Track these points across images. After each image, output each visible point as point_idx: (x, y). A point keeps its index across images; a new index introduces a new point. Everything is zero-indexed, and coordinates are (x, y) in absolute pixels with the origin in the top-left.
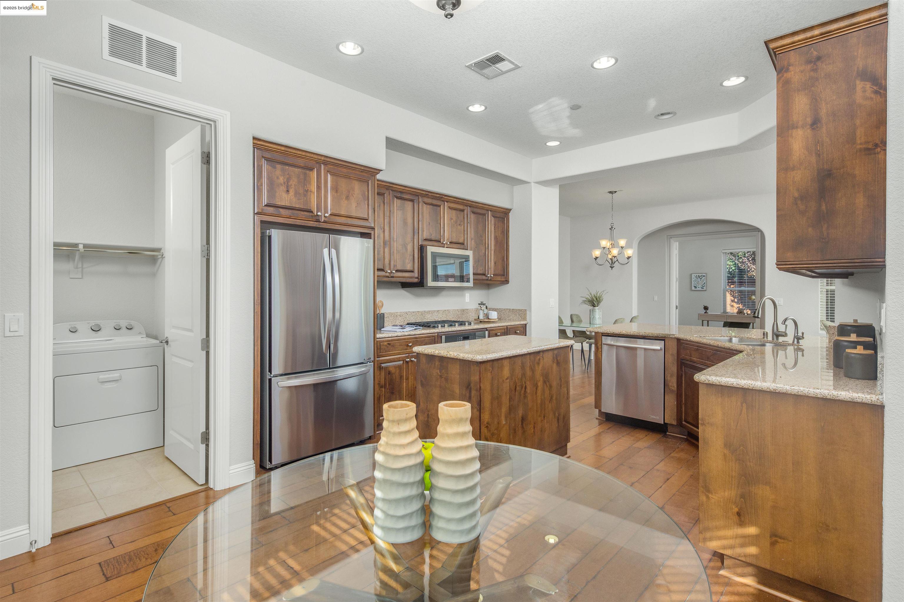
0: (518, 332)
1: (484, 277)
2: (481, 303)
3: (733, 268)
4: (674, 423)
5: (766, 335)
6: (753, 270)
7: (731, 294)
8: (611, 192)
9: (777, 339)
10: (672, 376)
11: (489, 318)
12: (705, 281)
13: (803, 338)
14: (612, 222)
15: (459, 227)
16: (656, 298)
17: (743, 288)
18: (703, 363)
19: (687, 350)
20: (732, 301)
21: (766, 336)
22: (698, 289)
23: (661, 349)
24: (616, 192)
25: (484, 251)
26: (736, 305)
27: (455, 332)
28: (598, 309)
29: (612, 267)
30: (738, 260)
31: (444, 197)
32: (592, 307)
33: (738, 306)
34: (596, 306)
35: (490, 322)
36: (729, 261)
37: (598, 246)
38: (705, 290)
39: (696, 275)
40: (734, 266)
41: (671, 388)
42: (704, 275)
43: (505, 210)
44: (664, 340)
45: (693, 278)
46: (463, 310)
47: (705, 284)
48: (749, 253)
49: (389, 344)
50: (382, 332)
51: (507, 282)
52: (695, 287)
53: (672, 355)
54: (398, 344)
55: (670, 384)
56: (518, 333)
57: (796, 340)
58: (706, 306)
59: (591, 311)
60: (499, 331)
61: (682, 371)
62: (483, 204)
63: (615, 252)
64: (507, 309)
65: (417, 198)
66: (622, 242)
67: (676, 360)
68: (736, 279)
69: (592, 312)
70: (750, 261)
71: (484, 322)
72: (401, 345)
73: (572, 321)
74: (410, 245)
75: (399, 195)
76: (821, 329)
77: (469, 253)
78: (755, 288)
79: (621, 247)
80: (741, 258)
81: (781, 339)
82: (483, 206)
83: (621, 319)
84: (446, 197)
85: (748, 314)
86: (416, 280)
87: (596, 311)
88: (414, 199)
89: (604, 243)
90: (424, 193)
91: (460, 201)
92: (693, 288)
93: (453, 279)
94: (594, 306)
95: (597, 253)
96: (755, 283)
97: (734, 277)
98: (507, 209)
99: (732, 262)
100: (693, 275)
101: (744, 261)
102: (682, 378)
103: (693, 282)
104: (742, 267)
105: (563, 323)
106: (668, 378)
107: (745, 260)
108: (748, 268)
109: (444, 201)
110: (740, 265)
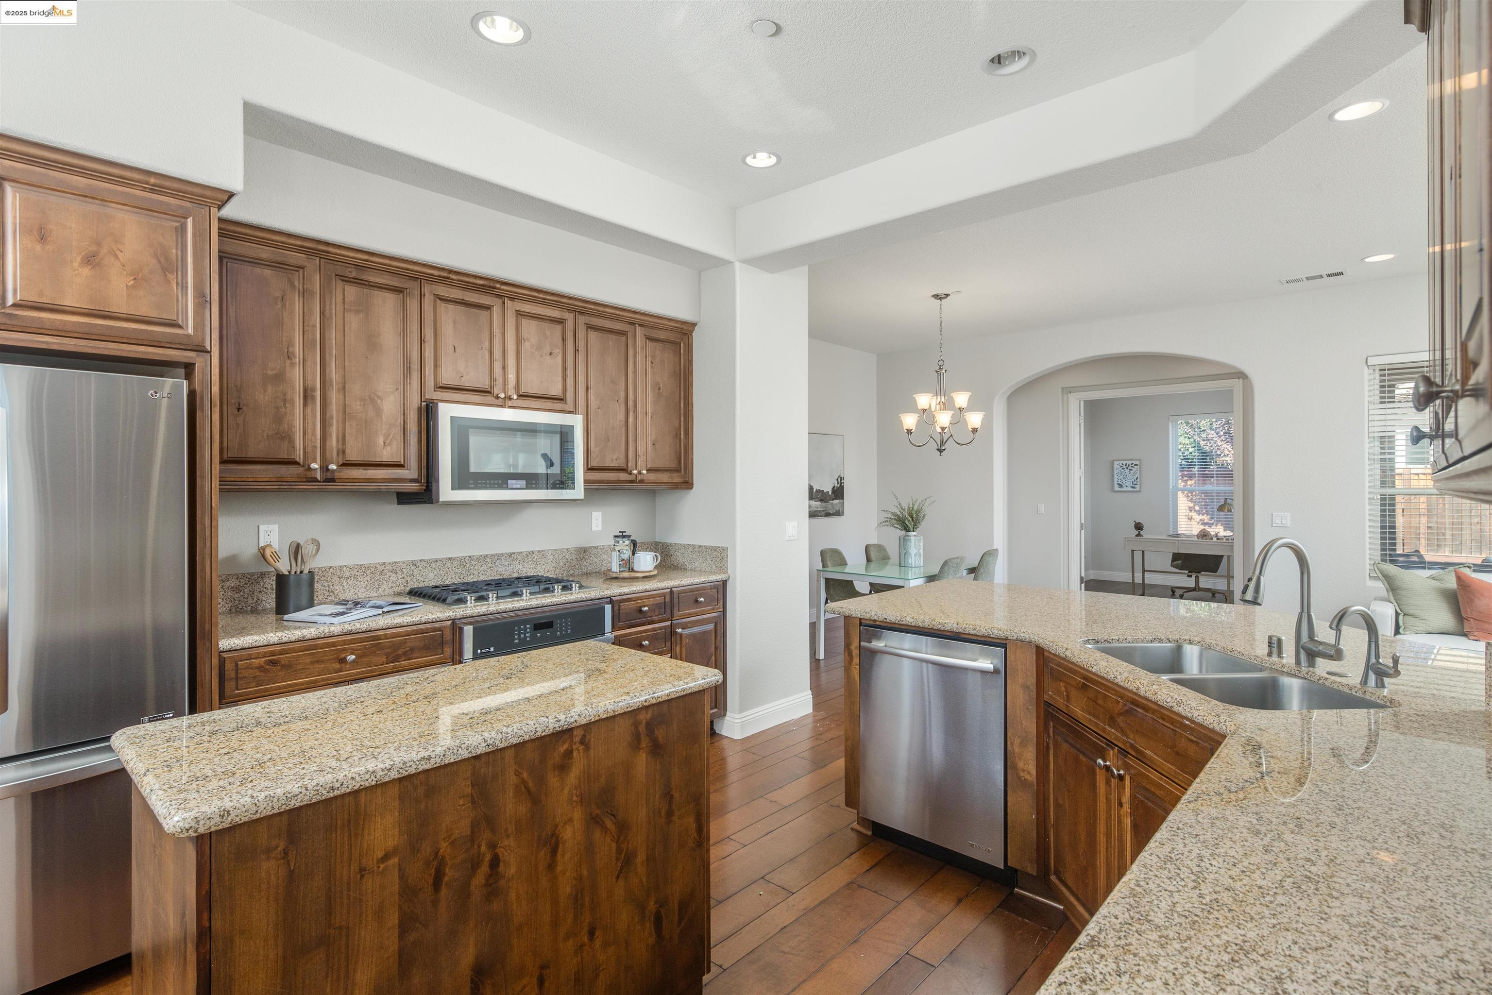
0: (702, 599)
1: (623, 476)
2: (621, 534)
3: (1191, 450)
4: (1032, 869)
5: (1275, 645)
6: (1227, 452)
7: (1188, 496)
8: (936, 296)
9: (1312, 664)
10: (1023, 744)
11: (635, 569)
12: (1138, 475)
13: (1397, 673)
14: (942, 358)
15: (548, 359)
16: (1042, 509)
17: (1208, 487)
18: (1097, 728)
19: (1061, 681)
20: (1191, 509)
21: (1275, 650)
22: (1125, 489)
23: (996, 671)
24: (947, 295)
25: (621, 416)
26: (1198, 518)
27: (513, 614)
28: (915, 536)
29: (941, 451)
30: (1198, 435)
31: (498, 286)
32: (903, 533)
33: (1201, 517)
34: (912, 529)
35: (637, 578)
36: (1183, 437)
37: (912, 407)
38: (1139, 491)
39: (1121, 462)
40: (1193, 445)
41: (1022, 774)
42: (1135, 462)
43: (678, 326)
44: (1004, 646)
45: (1115, 469)
46: (585, 550)
47: (1138, 480)
48: (1219, 422)
49: (274, 663)
50: (285, 623)
51: (688, 484)
52: (1120, 486)
53: (1026, 687)
54: (308, 661)
55: (1021, 765)
56: (701, 602)
57: (1372, 677)
58: (1139, 523)
59: (902, 540)
60: (646, 602)
61: (1049, 737)
62: (616, 308)
63: (944, 419)
64: (688, 545)
65: (415, 285)
66: (961, 399)
67: (1035, 700)
68: (1196, 470)
69: (903, 542)
70: (1220, 436)
71: (624, 578)
72: (317, 662)
73: (869, 560)
74: (392, 398)
75: (354, 274)
76: (1370, 576)
77: (577, 422)
78: (1232, 488)
79: (960, 409)
80: (1204, 430)
81: (1323, 666)
82: (618, 312)
83: (957, 558)
84: (503, 287)
85: (1218, 539)
86: (413, 487)
87: (910, 541)
88: (406, 286)
89: (924, 400)
90: (435, 272)
91: (548, 297)
92: (1117, 488)
93: (524, 482)
94: (906, 529)
95: (910, 421)
96: (1232, 477)
97: (1191, 465)
98: (684, 323)
99: (1189, 438)
100: (1116, 463)
101: (1209, 436)
102: (1048, 755)
103: (1115, 475)
104: (1207, 448)
105: (846, 564)
106: (1015, 746)
107: (1212, 434)
108: (1218, 449)
109: (499, 296)
110: (1202, 443)
